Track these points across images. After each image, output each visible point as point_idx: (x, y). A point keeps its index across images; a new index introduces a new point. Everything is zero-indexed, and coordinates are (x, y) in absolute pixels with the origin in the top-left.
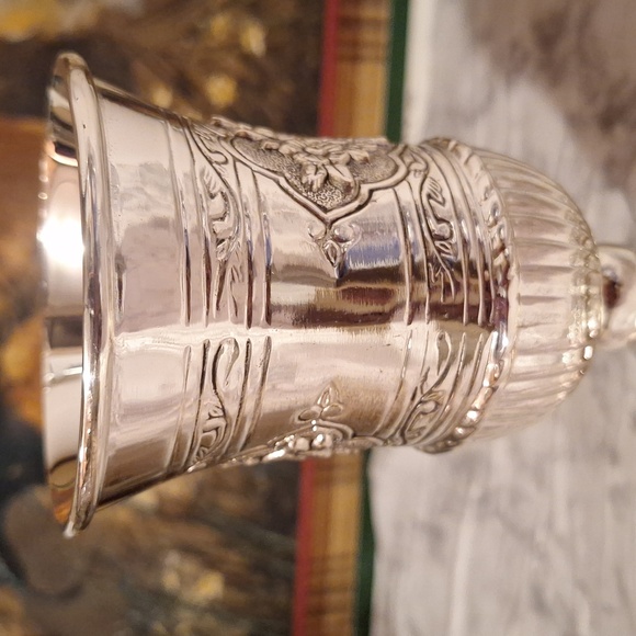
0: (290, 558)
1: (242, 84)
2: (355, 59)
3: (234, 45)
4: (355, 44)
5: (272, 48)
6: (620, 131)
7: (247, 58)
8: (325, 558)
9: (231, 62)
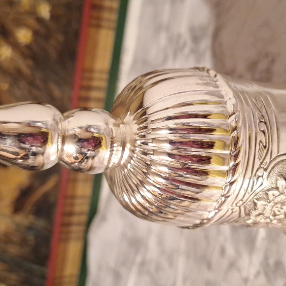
0: (43, 277)
1: (36, 33)
2: (98, 26)
3: (33, 12)
4: (99, 19)
5: (54, 16)
7: (40, 20)
8: (61, 277)
9: (31, 21)
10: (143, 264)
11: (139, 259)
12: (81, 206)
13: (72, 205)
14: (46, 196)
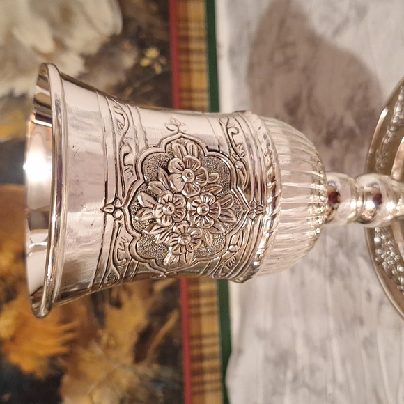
6: (335, 144)
10: (295, 379)
11: (290, 375)
12: (211, 347)
13: (200, 347)
14: (168, 337)
